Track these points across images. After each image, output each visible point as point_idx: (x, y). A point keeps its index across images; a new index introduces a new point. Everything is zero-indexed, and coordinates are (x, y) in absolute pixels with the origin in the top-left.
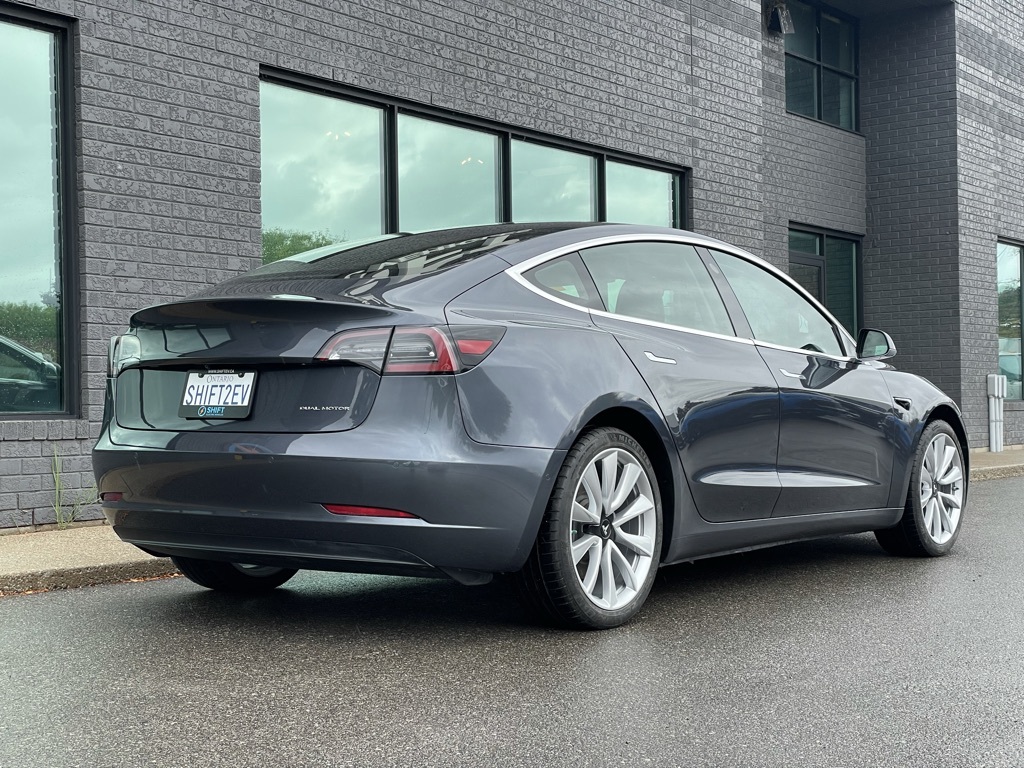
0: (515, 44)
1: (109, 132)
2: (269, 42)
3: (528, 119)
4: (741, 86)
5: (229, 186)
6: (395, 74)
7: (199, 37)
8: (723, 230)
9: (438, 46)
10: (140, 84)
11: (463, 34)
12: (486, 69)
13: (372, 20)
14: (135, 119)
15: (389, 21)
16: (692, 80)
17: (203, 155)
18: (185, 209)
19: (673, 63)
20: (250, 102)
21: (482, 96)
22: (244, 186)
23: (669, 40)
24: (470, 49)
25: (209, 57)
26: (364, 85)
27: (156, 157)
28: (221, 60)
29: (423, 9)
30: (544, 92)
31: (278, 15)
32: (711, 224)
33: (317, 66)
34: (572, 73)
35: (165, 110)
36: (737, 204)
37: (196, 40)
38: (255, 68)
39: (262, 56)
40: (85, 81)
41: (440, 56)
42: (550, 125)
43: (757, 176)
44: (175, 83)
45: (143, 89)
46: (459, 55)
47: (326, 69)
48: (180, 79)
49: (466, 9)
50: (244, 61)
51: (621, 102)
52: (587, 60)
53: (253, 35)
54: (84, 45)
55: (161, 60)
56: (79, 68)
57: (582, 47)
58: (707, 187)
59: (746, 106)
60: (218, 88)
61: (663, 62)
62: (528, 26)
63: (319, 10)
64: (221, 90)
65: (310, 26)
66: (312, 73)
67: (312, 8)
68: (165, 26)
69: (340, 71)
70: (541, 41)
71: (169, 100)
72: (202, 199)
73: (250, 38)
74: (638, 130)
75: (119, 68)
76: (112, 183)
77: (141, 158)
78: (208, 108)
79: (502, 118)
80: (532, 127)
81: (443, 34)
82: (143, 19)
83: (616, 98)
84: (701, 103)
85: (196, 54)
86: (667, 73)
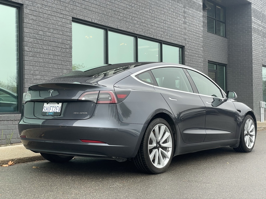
0: (139, 13)
1: (32, 35)
2: (74, 11)
3: (143, 33)
4: (197, 24)
5: (64, 50)
6: (108, 20)
7: (56, 10)
8: (193, 63)
9: (119, 13)
10: (40, 22)
11: (126, 10)
12: (132, 19)
13: (102, 6)
14: (39, 32)
15: (106, 6)
16: (185, 23)
17: (57, 42)
18: (52, 56)
19: (180, 18)
20: (69, 27)
21: (131, 27)
22: (68, 50)
23: (179, 12)
24: (127, 14)
25: (58, 15)
26: (100, 23)
27: (44, 42)
28: (62, 16)
29: (115, 3)
30: (147, 26)
31: (77, 4)
32: (190, 61)
33: (87, 18)
34: (154, 21)
35: (47, 29)
36: (196, 56)
37: (55, 11)
38: (71, 18)
39: (73, 15)
40: (25, 21)
41: (120, 15)
42: (148, 34)
43: (201, 48)
44: (50, 22)
45: (41, 24)
46: (125, 15)
47: (89, 19)
48: (51, 21)
49: (126, 3)
50: (68, 16)
51: (167, 28)
52: (158, 17)
53: (70, 9)
54: (25, 11)
55: (46, 16)
56: (24, 18)
57: (156, 14)
58: (189, 51)
59: (198, 30)
60: (61, 24)
61: (177, 18)
62: (143, 8)
63: (88, 3)
64: (62, 24)
65: (85, 7)
66: (86, 20)
67: (86, 2)
68: (47, 6)
69: (93, 19)
70: (146, 12)
71: (48, 27)
72: (56, 54)
73: (69, 10)
74: (171, 36)
75: (34, 18)
76: (32, 49)
77: (40, 43)
78: (58, 29)
79: (136, 32)
80: (143, 35)
81: (120, 10)
82: (41, 5)
83: (165, 27)
84: (187, 29)
85: (55, 14)
86: (178, 21)
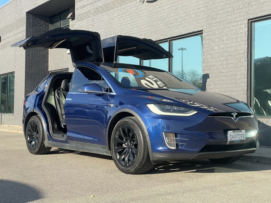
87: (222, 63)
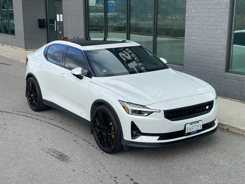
5: (219, 11)
18: (207, 19)
72: (211, 15)
87: (204, 16)
